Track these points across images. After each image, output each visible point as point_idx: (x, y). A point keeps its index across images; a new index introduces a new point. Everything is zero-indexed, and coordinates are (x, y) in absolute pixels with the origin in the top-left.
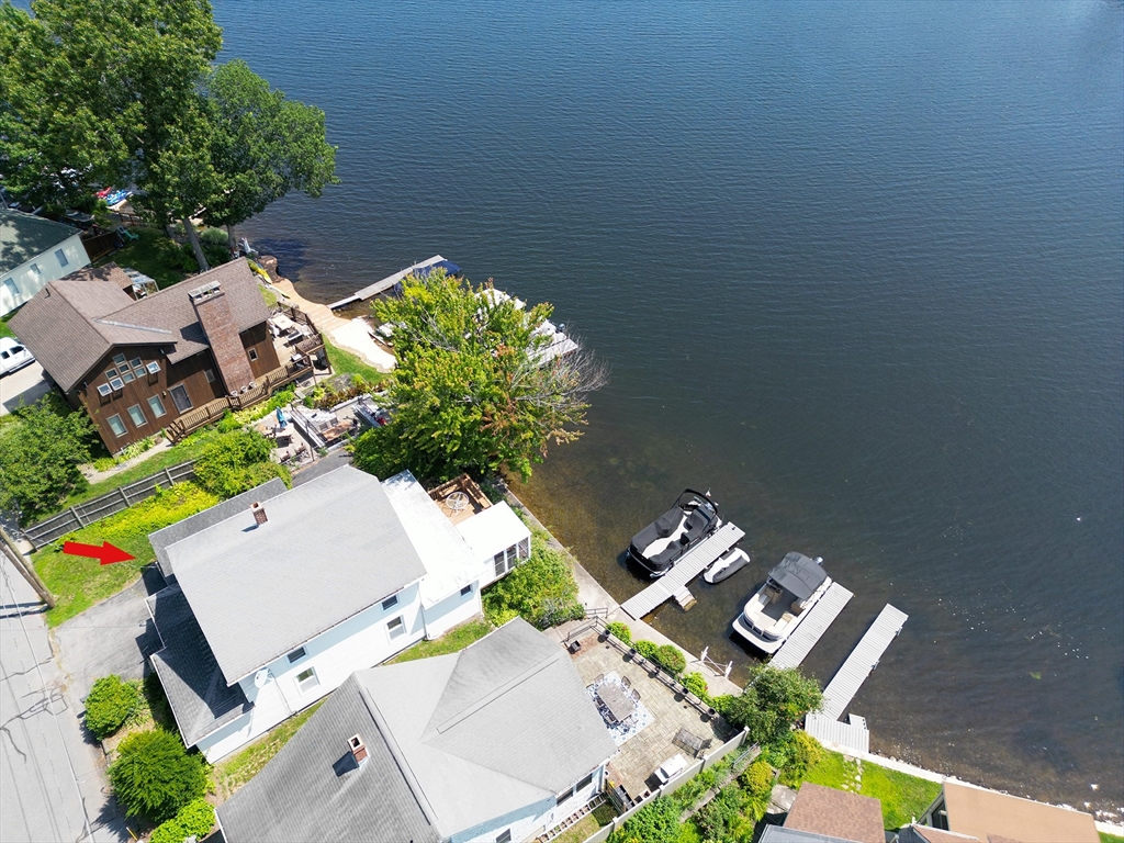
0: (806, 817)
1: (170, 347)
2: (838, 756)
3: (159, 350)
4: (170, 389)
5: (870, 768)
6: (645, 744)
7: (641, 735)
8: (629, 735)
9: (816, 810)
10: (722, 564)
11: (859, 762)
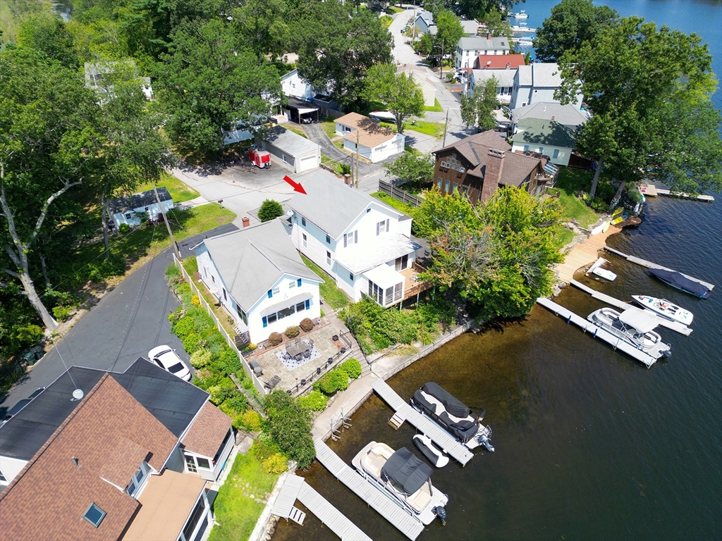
0: (211, 413)
1: (473, 167)
2: (270, 489)
3: (468, 165)
4: (463, 186)
5: (259, 508)
6: (276, 366)
7: (281, 365)
8: (282, 359)
9: (214, 420)
10: (427, 442)
11: (264, 502)
